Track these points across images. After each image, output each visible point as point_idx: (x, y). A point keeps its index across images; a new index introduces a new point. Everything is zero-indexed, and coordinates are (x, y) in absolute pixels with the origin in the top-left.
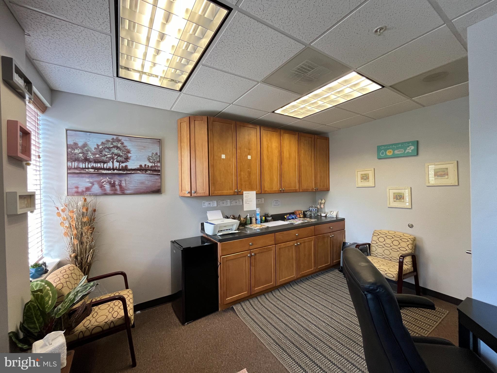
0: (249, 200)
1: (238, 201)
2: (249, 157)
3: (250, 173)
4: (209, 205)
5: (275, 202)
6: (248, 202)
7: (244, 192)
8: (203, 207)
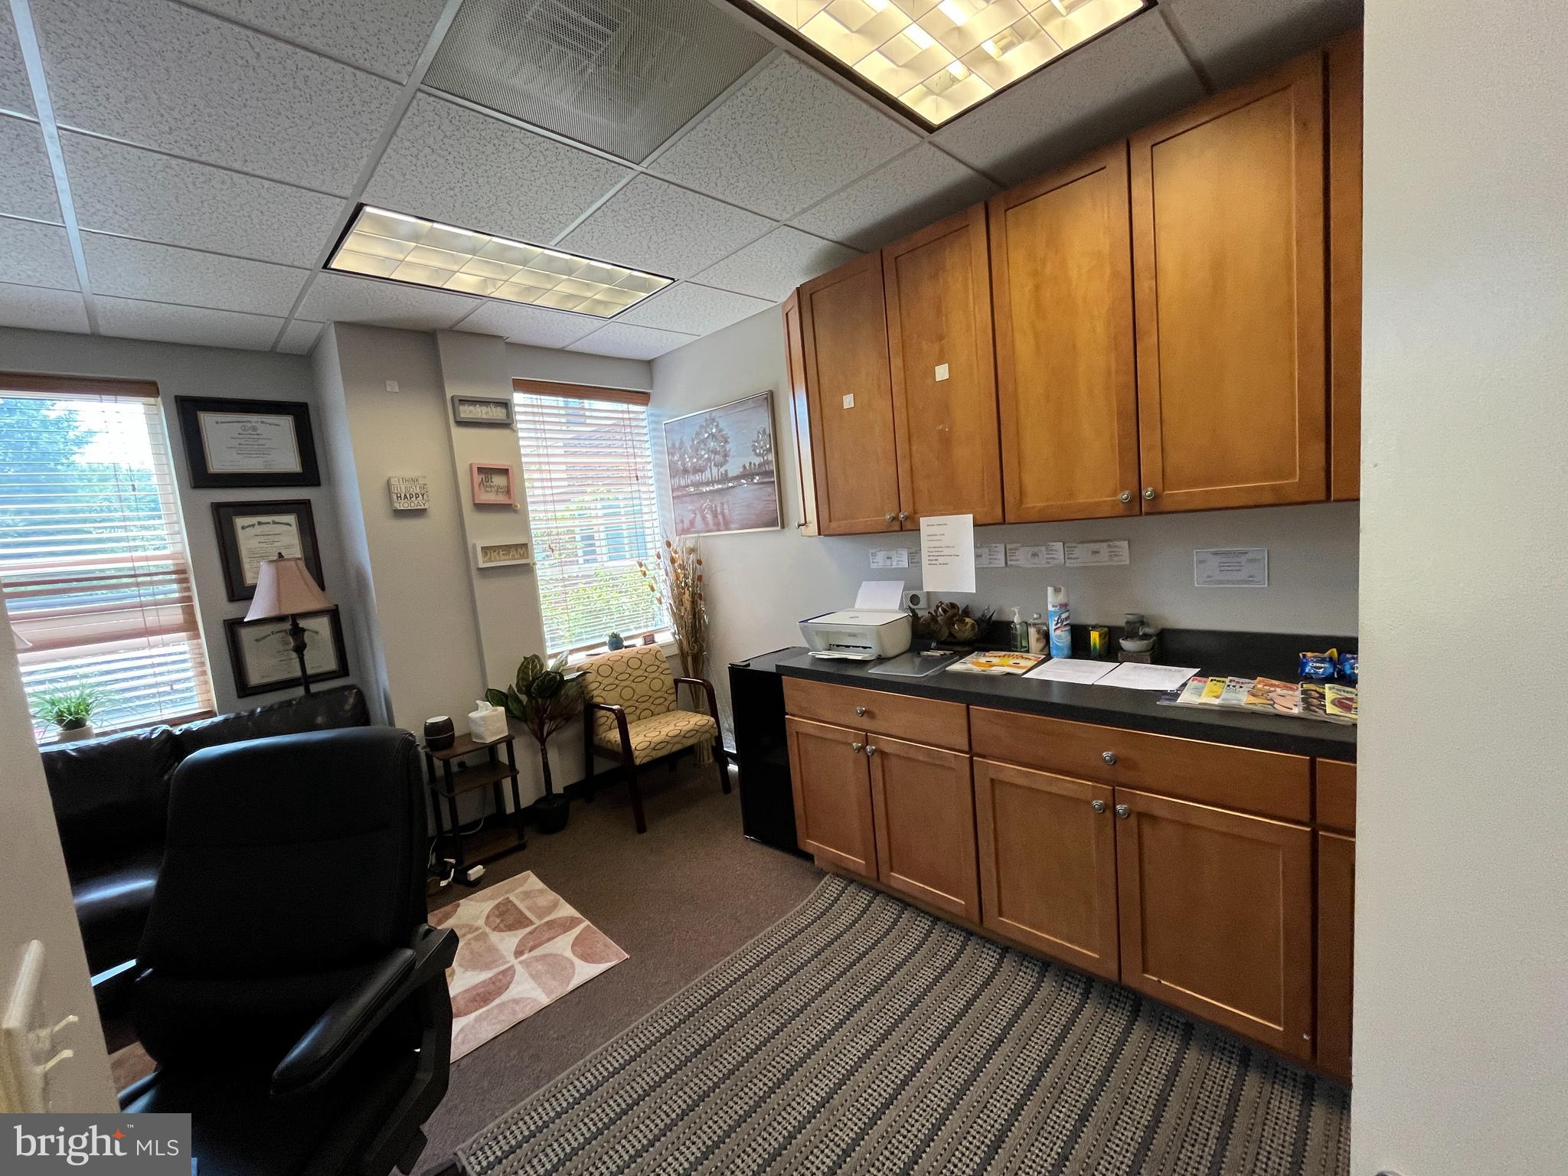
0: (946, 551)
1: (987, 550)
2: (942, 372)
3: (946, 441)
4: (888, 562)
5: (1218, 559)
6: (941, 560)
7: (924, 521)
8: (874, 566)
